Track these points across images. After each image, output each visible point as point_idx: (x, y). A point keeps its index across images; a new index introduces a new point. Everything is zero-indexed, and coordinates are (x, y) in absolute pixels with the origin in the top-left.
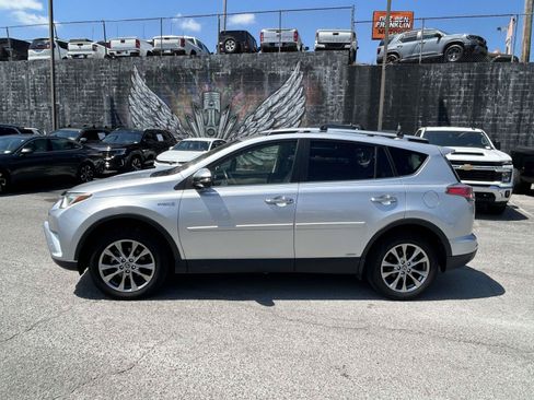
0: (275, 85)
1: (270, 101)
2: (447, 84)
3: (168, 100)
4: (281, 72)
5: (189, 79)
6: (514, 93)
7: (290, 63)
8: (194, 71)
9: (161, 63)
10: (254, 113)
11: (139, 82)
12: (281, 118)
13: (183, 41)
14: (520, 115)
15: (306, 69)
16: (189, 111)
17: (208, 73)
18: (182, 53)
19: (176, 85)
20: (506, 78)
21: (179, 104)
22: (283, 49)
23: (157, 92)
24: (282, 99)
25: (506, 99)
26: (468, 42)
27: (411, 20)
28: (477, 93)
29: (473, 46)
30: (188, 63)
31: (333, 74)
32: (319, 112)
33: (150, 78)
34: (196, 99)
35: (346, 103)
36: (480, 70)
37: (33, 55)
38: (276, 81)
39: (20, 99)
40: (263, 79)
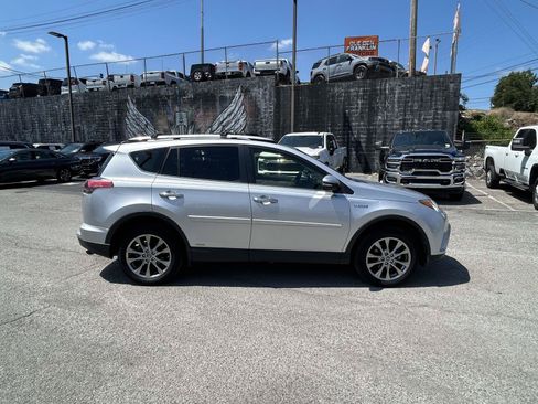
0: (225, 105)
1: (221, 117)
2: (348, 97)
3: (152, 119)
4: (228, 95)
5: (165, 103)
6: (399, 102)
7: (234, 88)
8: (168, 97)
9: (146, 92)
10: (211, 126)
11: (132, 106)
12: (230, 130)
13: (163, 74)
14: (404, 120)
15: (246, 91)
16: (166, 127)
17: (177, 98)
18: (163, 83)
19: (157, 108)
20: (392, 90)
21: (159, 121)
22: (229, 77)
23: (144, 114)
24: (230, 115)
25: (393, 107)
26: (369, 63)
27: (376, 43)
28: (370, 104)
29: (374, 66)
30: (163, 91)
31: (265, 94)
32: (256, 124)
33: (139, 103)
34: (170, 118)
35: (275, 116)
36: (371, 85)
37: (65, 90)
38: (225, 101)
39: (55, 124)
40: (215, 101)
